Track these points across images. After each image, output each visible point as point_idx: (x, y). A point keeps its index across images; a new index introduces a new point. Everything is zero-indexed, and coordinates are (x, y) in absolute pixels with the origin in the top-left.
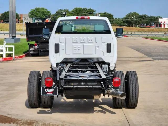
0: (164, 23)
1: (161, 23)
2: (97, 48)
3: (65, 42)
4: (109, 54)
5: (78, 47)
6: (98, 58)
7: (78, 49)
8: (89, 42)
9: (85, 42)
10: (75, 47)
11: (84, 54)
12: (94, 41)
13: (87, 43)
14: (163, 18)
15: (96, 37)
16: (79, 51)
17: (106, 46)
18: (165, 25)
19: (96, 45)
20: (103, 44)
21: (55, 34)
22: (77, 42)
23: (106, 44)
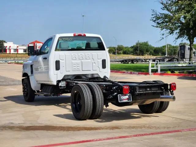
0: (9, 48)
1: (6, 48)
2: (94, 64)
3: (65, 60)
4: (104, 70)
5: (77, 63)
6: (93, 75)
7: (78, 65)
8: (86, 59)
9: (83, 59)
10: (74, 63)
11: (82, 71)
12: (91, 57)
13: (85, 60)
14: (8, 42)
15: (93, 54)
16: (78, 68)
17: (101, 62)
18: (10, 49)
19: (93, 62)
20: (99, 60)
21: (55, 51)
22: (76, 59)
23: (101, 61)
